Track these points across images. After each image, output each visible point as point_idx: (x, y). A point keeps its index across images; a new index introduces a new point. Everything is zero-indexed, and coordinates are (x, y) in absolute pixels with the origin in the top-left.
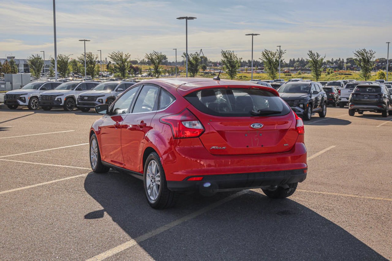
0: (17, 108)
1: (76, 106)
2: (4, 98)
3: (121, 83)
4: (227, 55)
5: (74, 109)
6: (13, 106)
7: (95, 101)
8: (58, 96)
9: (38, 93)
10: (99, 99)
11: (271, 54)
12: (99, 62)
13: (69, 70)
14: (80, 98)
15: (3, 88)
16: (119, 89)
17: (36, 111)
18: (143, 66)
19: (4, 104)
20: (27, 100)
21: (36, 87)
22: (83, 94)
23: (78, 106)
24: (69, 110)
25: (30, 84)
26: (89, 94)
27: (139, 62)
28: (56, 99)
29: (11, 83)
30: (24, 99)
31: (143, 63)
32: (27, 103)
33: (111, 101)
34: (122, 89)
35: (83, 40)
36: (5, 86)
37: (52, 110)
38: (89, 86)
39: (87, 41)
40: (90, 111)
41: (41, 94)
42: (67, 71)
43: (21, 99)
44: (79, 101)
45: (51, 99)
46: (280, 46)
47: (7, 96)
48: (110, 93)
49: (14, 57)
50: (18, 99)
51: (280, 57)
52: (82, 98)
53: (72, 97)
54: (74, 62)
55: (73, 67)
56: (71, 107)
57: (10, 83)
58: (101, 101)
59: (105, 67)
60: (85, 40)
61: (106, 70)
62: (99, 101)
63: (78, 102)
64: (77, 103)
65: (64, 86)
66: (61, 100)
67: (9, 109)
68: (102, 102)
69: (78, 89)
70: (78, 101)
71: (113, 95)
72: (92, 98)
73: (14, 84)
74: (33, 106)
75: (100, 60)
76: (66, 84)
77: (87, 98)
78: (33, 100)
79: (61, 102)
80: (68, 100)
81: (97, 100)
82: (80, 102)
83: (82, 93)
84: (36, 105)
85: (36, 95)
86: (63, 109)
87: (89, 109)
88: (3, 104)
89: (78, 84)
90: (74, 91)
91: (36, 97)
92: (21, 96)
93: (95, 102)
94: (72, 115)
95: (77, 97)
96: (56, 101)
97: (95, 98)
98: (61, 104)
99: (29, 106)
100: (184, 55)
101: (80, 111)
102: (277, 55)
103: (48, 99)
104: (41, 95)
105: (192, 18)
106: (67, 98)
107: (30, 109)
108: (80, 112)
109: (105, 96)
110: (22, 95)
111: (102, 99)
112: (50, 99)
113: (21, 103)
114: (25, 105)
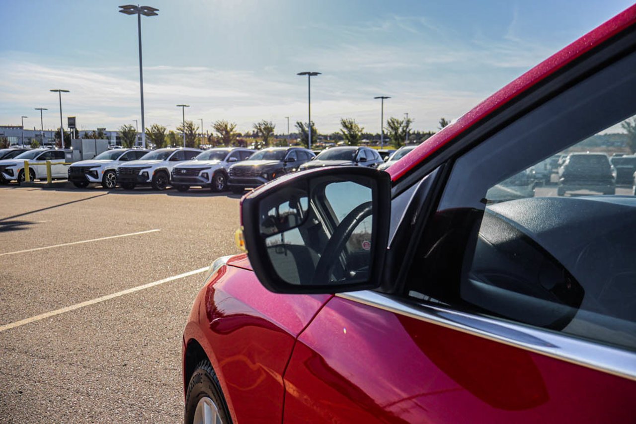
0: (87, 187)
1: (170, 184)
2: (69, 172)
3: (233, 151)
4: (347, 124)
5: (167, 188)
6: (82, 184)
7: (197, 175)
8: (143, 168)
9: (116, 165)
10: (203, 173)
11: (397, 123)
12: (199, 135)
13: (165, 142)
14: (175, 172)
15: (69, 158)
16: (231, 159)
17: (113, 190)
18: (248, 139)
19: (69, 181)
20: (101, 175)
21: (114, 157)
22: (179, 166)
23: (172, 182)
24: (161, 189)
25: (106, 153)
26: (188, 166)
27: (243, 135)
28: (141, 173)
29: (80, 152)
30: (95, 173)
31: (247, 136)
32: (100, 180)
33: (220, 176)
34: (235, 159)
35: (181, 106)
36: (72, 156)
37: (135, 188)
38: (188, 156)
39: (185, 106)
40: (189, 190)
41: (119, 166)
42: (164, 144)
43: (91, 173)
44: (174, 176)
45: (133, 173)
46: (407, 114)
47: (72, 169)
48: (218, 164)
49: (105, 129)
50: (87, 173)
51: (407, 127)
52: (177, 171)
53: (164, 171)
54: (172, 134)
55: (171, 140)
56: (163, 185)
57: (78, 151)
58: (205, 175)
59: (207, 140)
60: (183, 106)
61: (208, 143)
62: (202, 176)
63: (172, 178)
64: (170, 179)
65: (154, 156)
66: (148, 174)
67: (75, 187)
68: (207, 178)
69: (173, 159)
70: (172, 176)
71: (222, 167)
72: (194, 171)
73: (84, 153)
74: (110, 184)
75: (201, 133)
76: (156, 153)
77: (184, 171)
78: (109, 175)
79: (148, 177)
80: (159, 174)
81: (200, 174)
82: (175, 178)
83: (178, 164)
84: (113, 182)
85: (113, 168)
86: (151, 188)
87: (188, 187)
88: (67, 181)
89: (173, 152)
90: (167, 161)
91: (113, 171)
92: (91, 169)
93: (197, 177)
94: (163, 197)
95: (172, 170)
96: (140, 176)
97: (198, 172)
98: (148, 181)
99: (103, 183)
100: (297, 125)
101: (176, 190)
102: (404, 124)
103: (128, 173)
104: (120, 168)
105: (315, 74)
106: (157, 172)
107: (105, 188)
108: (176, 192)
109: (212, 169)
110: (93, 167)
111: (207, 174)
112: (131, 173)
113: (91, 179)
114: (98, 183)
